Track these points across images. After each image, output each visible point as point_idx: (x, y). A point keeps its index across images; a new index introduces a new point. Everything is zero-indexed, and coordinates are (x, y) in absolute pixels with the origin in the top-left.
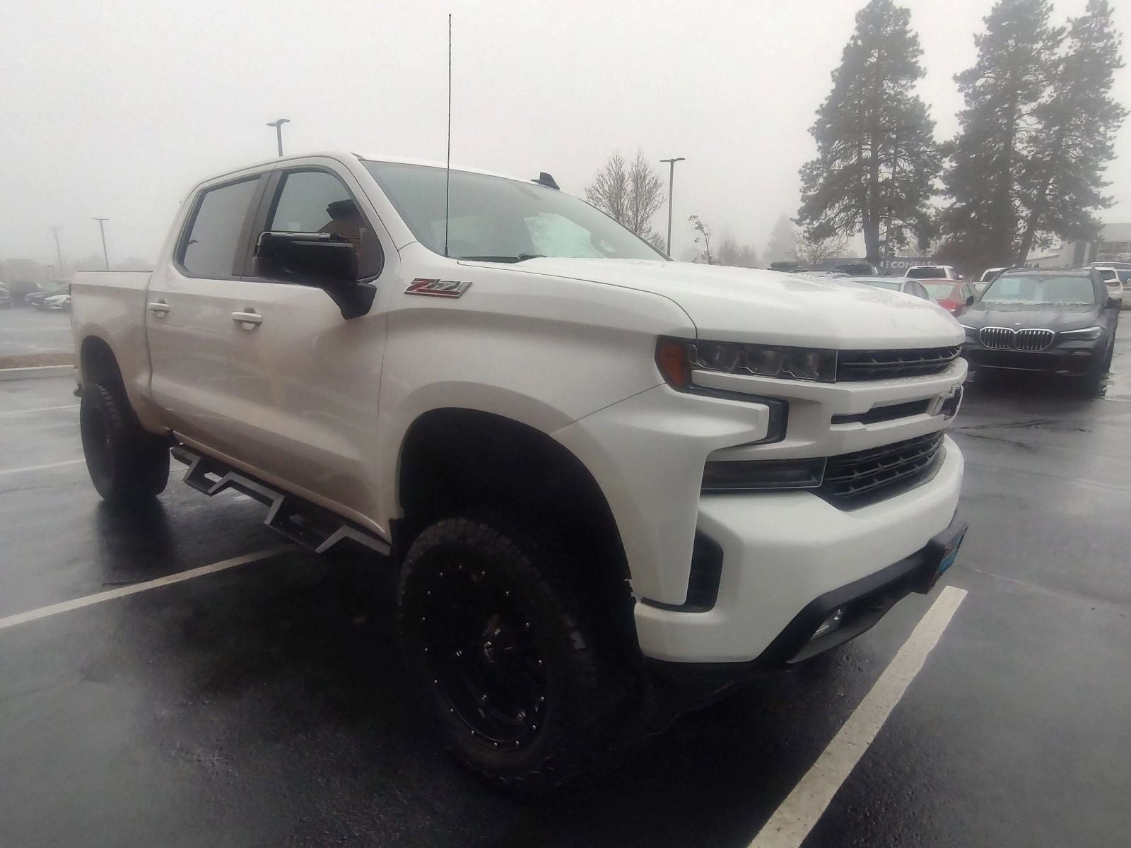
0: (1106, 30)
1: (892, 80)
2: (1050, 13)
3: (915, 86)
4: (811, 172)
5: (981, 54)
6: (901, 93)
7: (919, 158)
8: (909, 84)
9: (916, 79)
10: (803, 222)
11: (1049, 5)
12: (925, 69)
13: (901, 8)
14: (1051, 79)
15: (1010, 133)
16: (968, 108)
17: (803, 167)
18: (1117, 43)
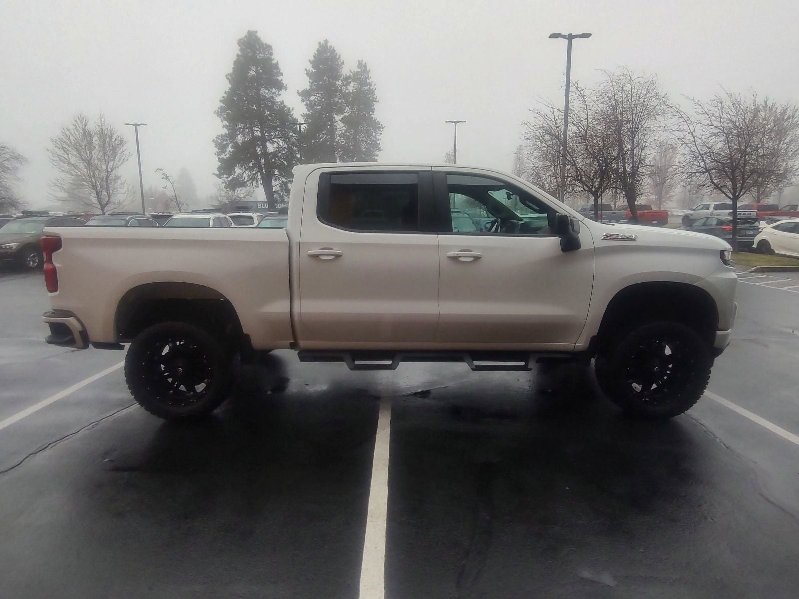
0: (368, 81)
1: (266, 88)
2: (343, 66)
3: (280, 95)
4: (222, 142)
5: (311, 81)
6: (273, 97)
7: (289, 140)
8: (277, 93)
9: (281, 91)
10: (222, 176)
11: (342, 61)
12: (286, 85)
13: (266, 44)
14: (348, 103)
15: (332, 130)
16: (308, 113)
17: (216, 138)
18: (374, 89)
